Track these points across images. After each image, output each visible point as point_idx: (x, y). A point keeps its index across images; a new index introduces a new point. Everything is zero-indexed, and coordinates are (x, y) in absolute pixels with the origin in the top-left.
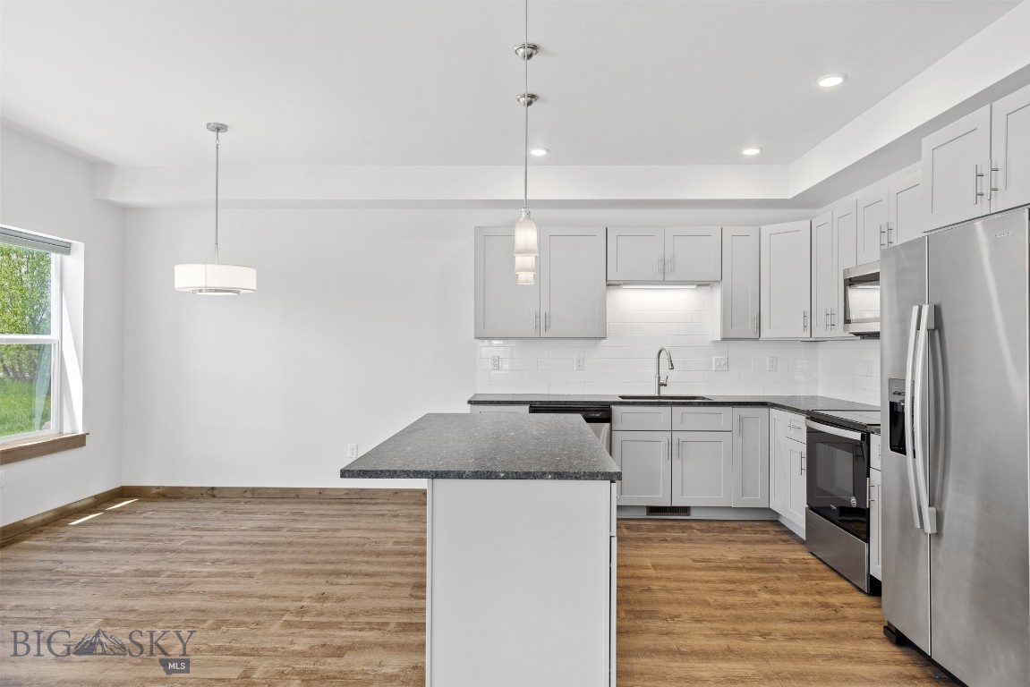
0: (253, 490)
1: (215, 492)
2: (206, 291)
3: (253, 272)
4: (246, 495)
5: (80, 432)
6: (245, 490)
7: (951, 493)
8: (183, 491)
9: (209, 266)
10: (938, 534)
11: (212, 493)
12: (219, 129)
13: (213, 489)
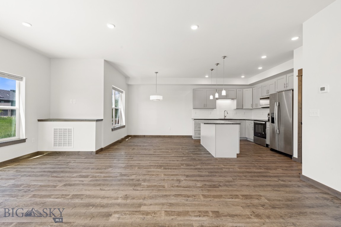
0: (152, 136)
2: (155, 100)
3: (162, 96)
5: (124, 125)
6: (150, 136)
7: (281, 127)
8: (139, 136)
10: (279, 133)
11: (144, 136)
12: (157, 73)
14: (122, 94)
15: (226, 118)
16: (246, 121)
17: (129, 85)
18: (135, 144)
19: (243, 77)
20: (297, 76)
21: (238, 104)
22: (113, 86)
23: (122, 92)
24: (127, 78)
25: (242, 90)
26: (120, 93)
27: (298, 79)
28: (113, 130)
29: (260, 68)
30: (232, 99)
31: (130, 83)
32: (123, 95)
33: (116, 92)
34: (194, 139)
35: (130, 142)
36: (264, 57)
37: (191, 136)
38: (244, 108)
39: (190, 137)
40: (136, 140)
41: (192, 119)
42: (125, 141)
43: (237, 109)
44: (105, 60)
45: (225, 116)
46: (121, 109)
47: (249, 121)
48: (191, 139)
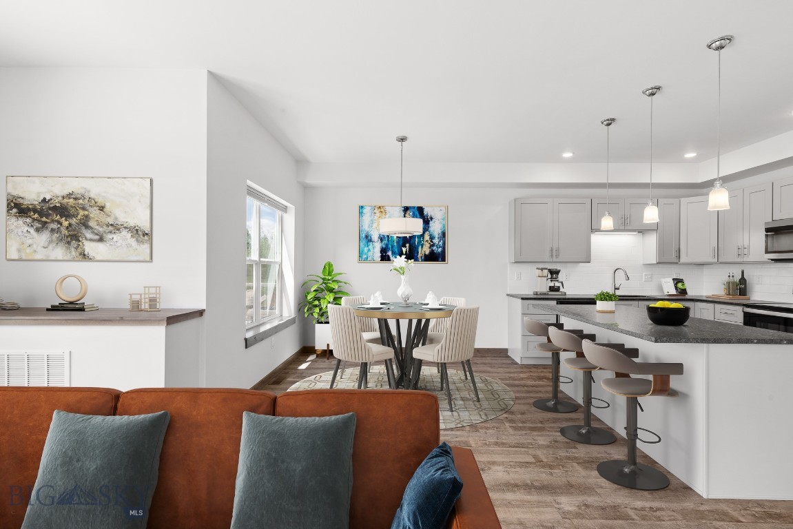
14: (285, 215)
15: (618, 293)
17: (307, 189)
19: (690, 155)
21: (662, 248)
22: (250, 183)
23: (285, 209)
24: (300, 162)
25: (677, 200)
26: (278, 213)
28: (247, 343)
30: (640, 231)
31: (311, 180)
32: (290, 220)
33: (266, 208)
34: (518, 361)
37: (506, 350)
38: (683, 259)
39: (502, 353)
41: (507, 295)
42: (296, 372)
43: (657, 263)
44: (210, 73)
45: (617, 286)
46: (281, 265)
47: (717, 306)
48: (505, 361)
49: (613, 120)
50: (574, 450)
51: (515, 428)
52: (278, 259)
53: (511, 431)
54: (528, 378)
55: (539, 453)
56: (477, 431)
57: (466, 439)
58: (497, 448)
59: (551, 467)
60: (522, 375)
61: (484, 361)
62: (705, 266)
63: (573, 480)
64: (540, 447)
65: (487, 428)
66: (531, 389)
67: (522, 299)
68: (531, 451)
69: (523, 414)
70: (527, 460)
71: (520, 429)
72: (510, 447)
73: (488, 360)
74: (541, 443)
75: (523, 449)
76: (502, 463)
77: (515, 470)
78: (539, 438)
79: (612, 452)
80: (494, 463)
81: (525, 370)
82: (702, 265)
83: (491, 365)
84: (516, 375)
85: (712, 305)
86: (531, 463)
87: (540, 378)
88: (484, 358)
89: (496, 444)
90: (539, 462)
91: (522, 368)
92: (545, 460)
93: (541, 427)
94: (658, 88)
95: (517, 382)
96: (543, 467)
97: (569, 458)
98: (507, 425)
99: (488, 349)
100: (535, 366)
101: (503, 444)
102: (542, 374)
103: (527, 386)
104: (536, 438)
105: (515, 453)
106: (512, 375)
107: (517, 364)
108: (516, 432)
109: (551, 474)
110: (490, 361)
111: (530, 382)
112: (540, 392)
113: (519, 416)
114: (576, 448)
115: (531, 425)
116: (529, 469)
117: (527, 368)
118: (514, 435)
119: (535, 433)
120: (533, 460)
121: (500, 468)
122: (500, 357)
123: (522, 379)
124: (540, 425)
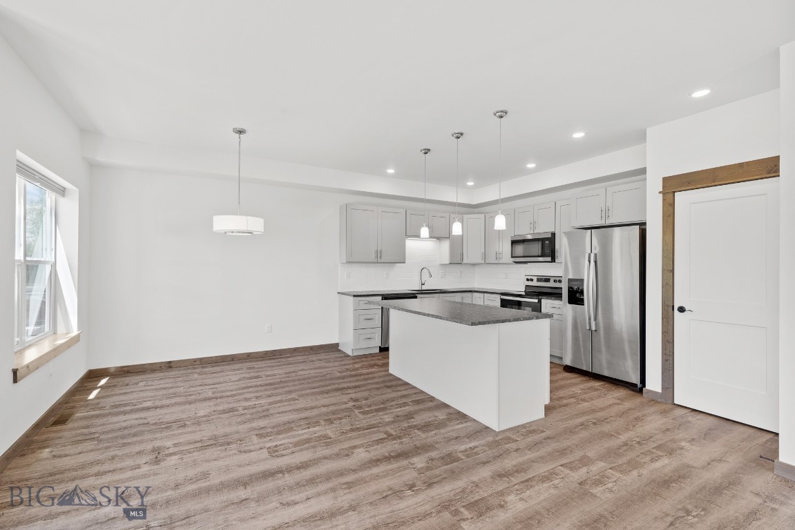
0: (201, 359)
1: (172, 364)
2: (237, 232)
3: (262, 220)
4: (195, 363)
5: (76, 331)
6: (195, 360)
7: (599, 315)
8: (146, 367)
9: (249, 217)
10: (596, 330)
11: (169, 365)
12: (241, 132)
13: (170, 362)
14: (61, 200)
15: (424, 288)
16: (475, 294)
17: (93, 167)
18: (152, 416)
19: (470, 184)
20: (660, 193)
21: (452, 253)
23: (62, 191)
24: (87, 132)
27: (664, 200)
28: (16, 376)
29: (531, 166)
30: (438, 238)
32: (70, 208)
33: (33, 187)
35: (118, 410)
36: (579, 135)
37: (337, 345)
38: (465, 261)
39: (334, 347)
40: (140, 391)
41: (338, 293)
42: (88, 404)
43: (450, 264)
45: (423, 282)
46: (54, 265)
47: (485, 294)
48: (337, 355)
49: (429, 150)
50: (412, 420)
51: (363, 413)
52: (51, 258)
53: (361, 416)
54: (362, 367)
55: (388, 429)
56: (332, 423)
57: (324, 433)
58: (354, 434)
59: (400, 438)
60: (357, 366)
61: (319, 358)
62: (476, 266)
63: (418, 444)
64: (388, 424)
65: (340, 419)
66: (367, 376)
67: (354, 296)
68: (382, 429)
69: (366, 399)
70: (381, 437)
71: (367, 412)
72: (364, 430)
73: (322, 356)
74: (387, 420)
75: (375, 429)
76: (362, 445)
77: (374, 448)
78: (385, 416)
79: (438, 414)
80: (355, 447)
81: (358, 360)
82: (474, 265)
83: (328, 361)
84: (351, 366)
85: (482, 295)
86: (384, 439)
87: (372, 366)
88: (318, 355)
89: (352, 430)
90: (390, 437)
91: (353, 359)
92: (394, 433)
93: (383, 408)
94: (462, 134)
95: (353, 373)
96: (394, 439)
97: (410, 427)
98: (356, 411)
99: (321, 345)
100: (365, 356)
101: (358, 428)
102: (373, 362)
103: (363, 375)
104: (382, 417)
105: (370, 433)
106: (347, 367)
107: (348, 356)
108: (365, 416)
109: (401, 443)
110: (325, 357)
111: (364, 371)
112: (375, 378)
113: (364, 402)
114: (413, 418)
115: (375, 408)
116: (385, 444)
117: (358, 358)
118: (365, 419)
119: (380, 413)
120: (385, 436)
121: (361, 450)
122: (333, 351)
123: (357, 369)
124: (382, 406)
